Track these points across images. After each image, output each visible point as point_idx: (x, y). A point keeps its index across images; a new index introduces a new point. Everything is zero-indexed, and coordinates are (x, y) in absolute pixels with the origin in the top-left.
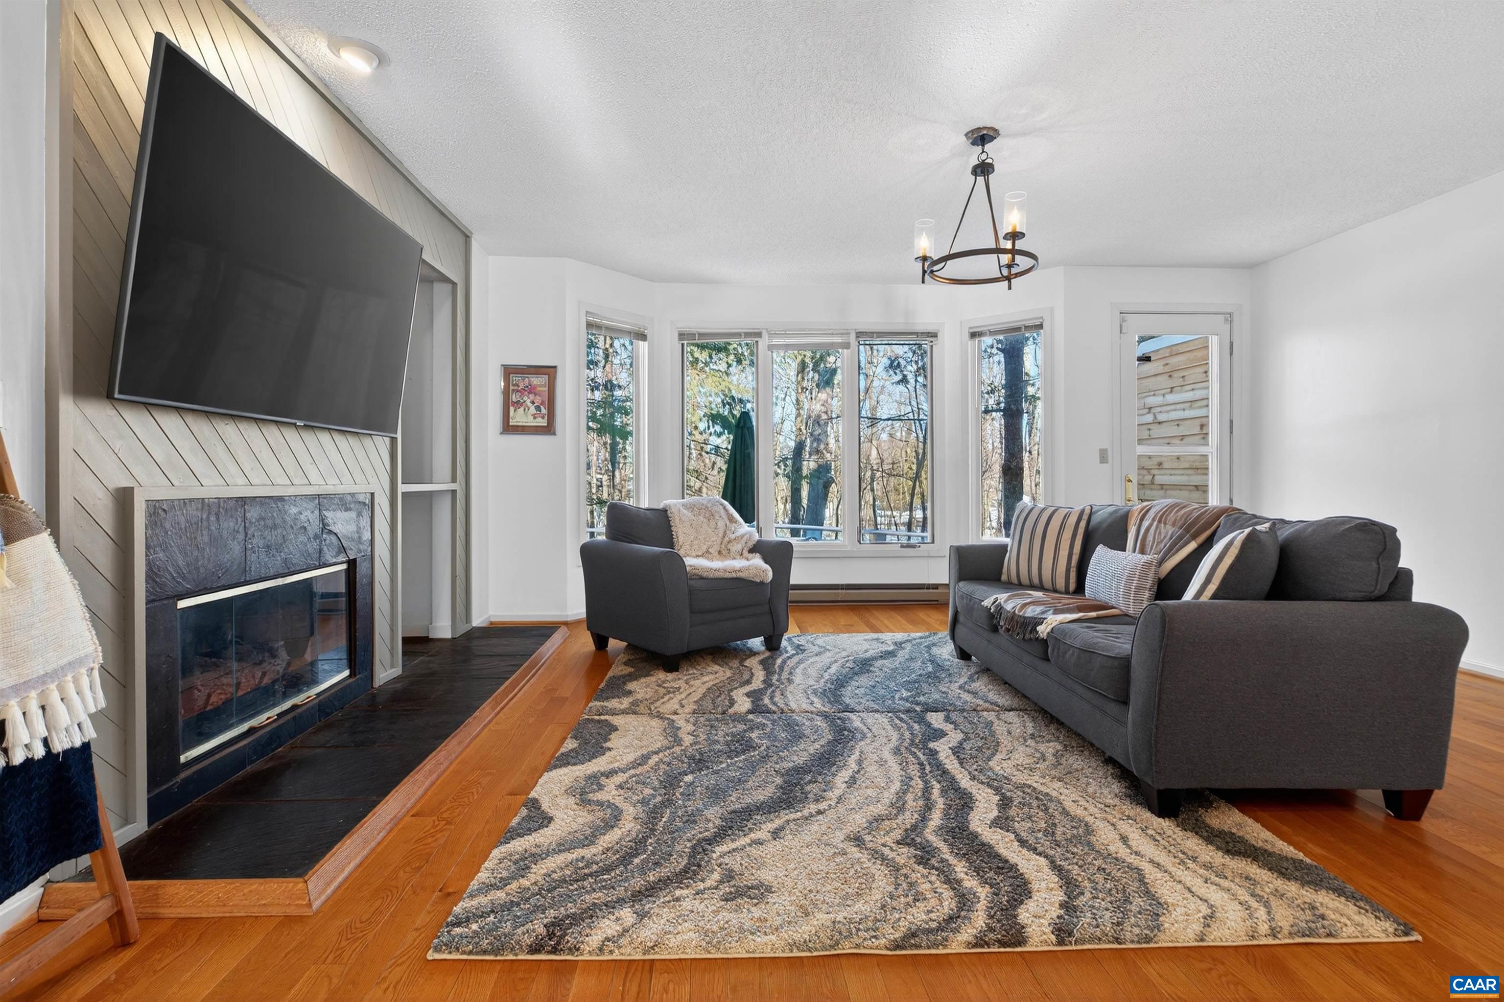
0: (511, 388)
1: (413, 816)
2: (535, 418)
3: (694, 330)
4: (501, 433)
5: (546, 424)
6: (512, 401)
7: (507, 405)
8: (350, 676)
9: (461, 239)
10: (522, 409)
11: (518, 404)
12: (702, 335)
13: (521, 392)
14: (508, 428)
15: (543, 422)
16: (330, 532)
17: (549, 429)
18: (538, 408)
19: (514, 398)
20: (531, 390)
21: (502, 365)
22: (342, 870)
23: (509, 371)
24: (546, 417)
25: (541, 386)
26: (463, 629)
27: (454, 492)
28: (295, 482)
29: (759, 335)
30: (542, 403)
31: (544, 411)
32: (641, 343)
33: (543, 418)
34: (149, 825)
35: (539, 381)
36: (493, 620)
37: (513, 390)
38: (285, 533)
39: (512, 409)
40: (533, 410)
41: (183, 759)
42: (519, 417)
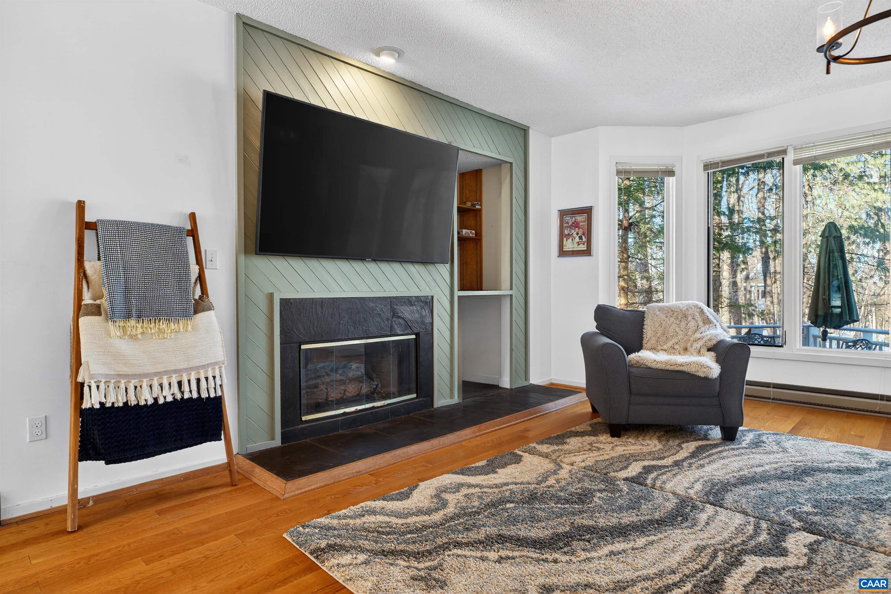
0: (565, 225)
1: (370, 474)
2: (579, 245)
3: (717, 160)
4: (558, 257)
5: (585, 249)
6: (565, 235)
7: (562, 236)
8: (417, 398)
9: (522, 132)
10: (571, 239)
11: (569, 236)
12: (724, 163)
13: (571, 227)
14: (563, 253)
15: (583, 247)
16: (399, 317)
17: (588, 252)
18: (581, 238)
19: (566, 232)
20: (576, 225)
21: (559, 211)
22: (310, 486)
23: (563, 213)
24: (586, 243)
25: (582, 222)
26: (522, 383)
27: (511, 296)
28: (373, 289)
29: (784, 152)
30: (584, 234)
31: (584, 239)
32: (671, 179)
33: (584, 244)
34: (282, 443)
35: (581, 218)
36: (553, 382)
37: (566, 227)
38: (365, 316)
39: (565, 239)
40: (577, 239)
41: (304, 418)
42: (569, 245)
